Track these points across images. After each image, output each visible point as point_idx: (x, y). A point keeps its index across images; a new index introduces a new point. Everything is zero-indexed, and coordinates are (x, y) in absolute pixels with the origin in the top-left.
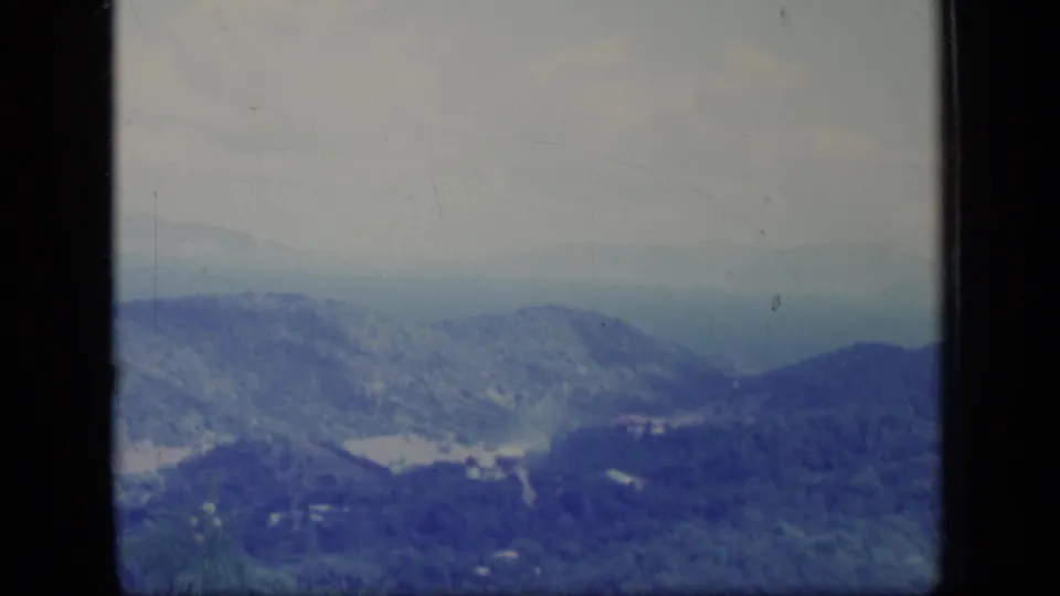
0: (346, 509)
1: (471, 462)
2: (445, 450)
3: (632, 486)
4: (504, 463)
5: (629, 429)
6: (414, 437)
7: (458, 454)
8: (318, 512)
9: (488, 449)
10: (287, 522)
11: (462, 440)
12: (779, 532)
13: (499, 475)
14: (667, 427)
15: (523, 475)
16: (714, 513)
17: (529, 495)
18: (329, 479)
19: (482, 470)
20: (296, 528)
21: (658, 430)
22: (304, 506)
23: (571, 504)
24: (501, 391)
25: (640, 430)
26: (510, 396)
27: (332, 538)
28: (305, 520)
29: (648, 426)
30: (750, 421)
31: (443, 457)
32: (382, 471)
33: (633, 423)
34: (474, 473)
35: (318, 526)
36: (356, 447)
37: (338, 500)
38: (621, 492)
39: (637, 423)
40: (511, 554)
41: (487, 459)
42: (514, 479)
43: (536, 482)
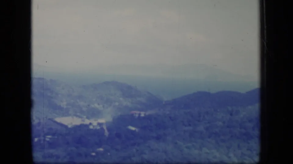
0: (56, 137)
1: (90, 124)
2: (83, 121)
3: (135, 131)
4: (100, 124)
5: (134, 115)
6: (75, 117)
7: (87, 122)
8: (48, 138)
9: (95, 120)
10: (39, 141)
11: (88, 118)
12: (176, 143)
13: (98, 128)
14: (145, 114)
15: (105, 127)
16: (158, 138)
17: (107, 133)
18: (51, 129)
19: (94, 126)
20: (42, 142)
21: (142, 115)
22: (44, 137)
23: (118, 136)
24: (99, 104)
25: (137, 115)
26: (101, 106)
27: (52, 145)
28: (44, 140)
29: (140, 114)
30: (168, 113)
31: (83, 123)
32: (66, 127)
33: (136, 114)
34: (91, 127)
35: (48, 142)
36: (59, 120)
37: (54, 135)
38: (133, 132)
39: (136, 113)
40: (101, 149)
41: (95, 123)
42: (102, 129)
43: (109, 130)
